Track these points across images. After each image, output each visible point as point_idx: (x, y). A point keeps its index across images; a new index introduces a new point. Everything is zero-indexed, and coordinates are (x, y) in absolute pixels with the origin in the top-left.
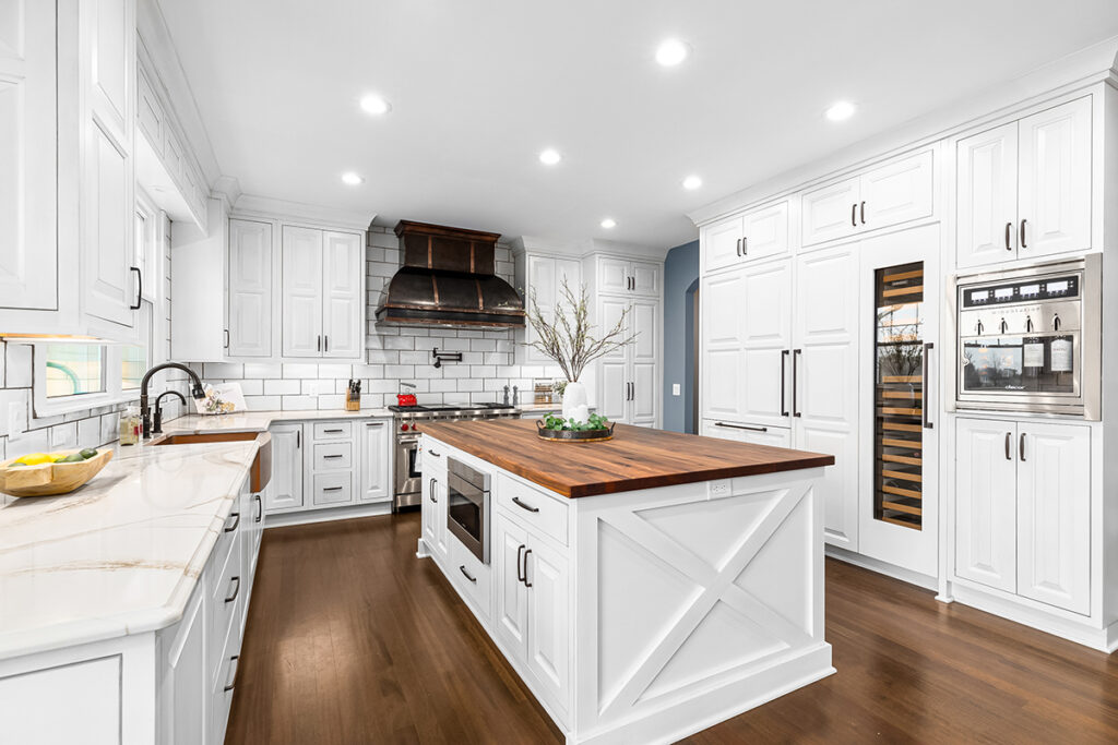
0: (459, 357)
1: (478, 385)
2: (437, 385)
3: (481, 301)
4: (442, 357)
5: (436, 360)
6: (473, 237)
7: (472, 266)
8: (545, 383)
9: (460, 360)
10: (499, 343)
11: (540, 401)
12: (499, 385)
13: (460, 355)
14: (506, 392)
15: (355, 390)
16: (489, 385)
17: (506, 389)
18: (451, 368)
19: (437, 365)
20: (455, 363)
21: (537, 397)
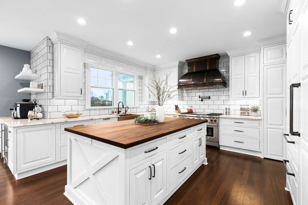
0: (209, 98)
1: (216, 107)
2: (202, 107)
3: (205, 79)
4: (203, 98)
5: (201, 99)
6: (207, 58)
7: (208, 68)
8: (246, 107)
9: (210, 99)
10: (225, 92)
11: (243, 114)
12: (224, 107)
13: (209, 97)
14: (226, 110)
15: (177, 107)
16: (221, 107)
17: (226, 109)
18: (206, 101)
19: (202, 100)
20: (208, 100)
21: (241, 113)
